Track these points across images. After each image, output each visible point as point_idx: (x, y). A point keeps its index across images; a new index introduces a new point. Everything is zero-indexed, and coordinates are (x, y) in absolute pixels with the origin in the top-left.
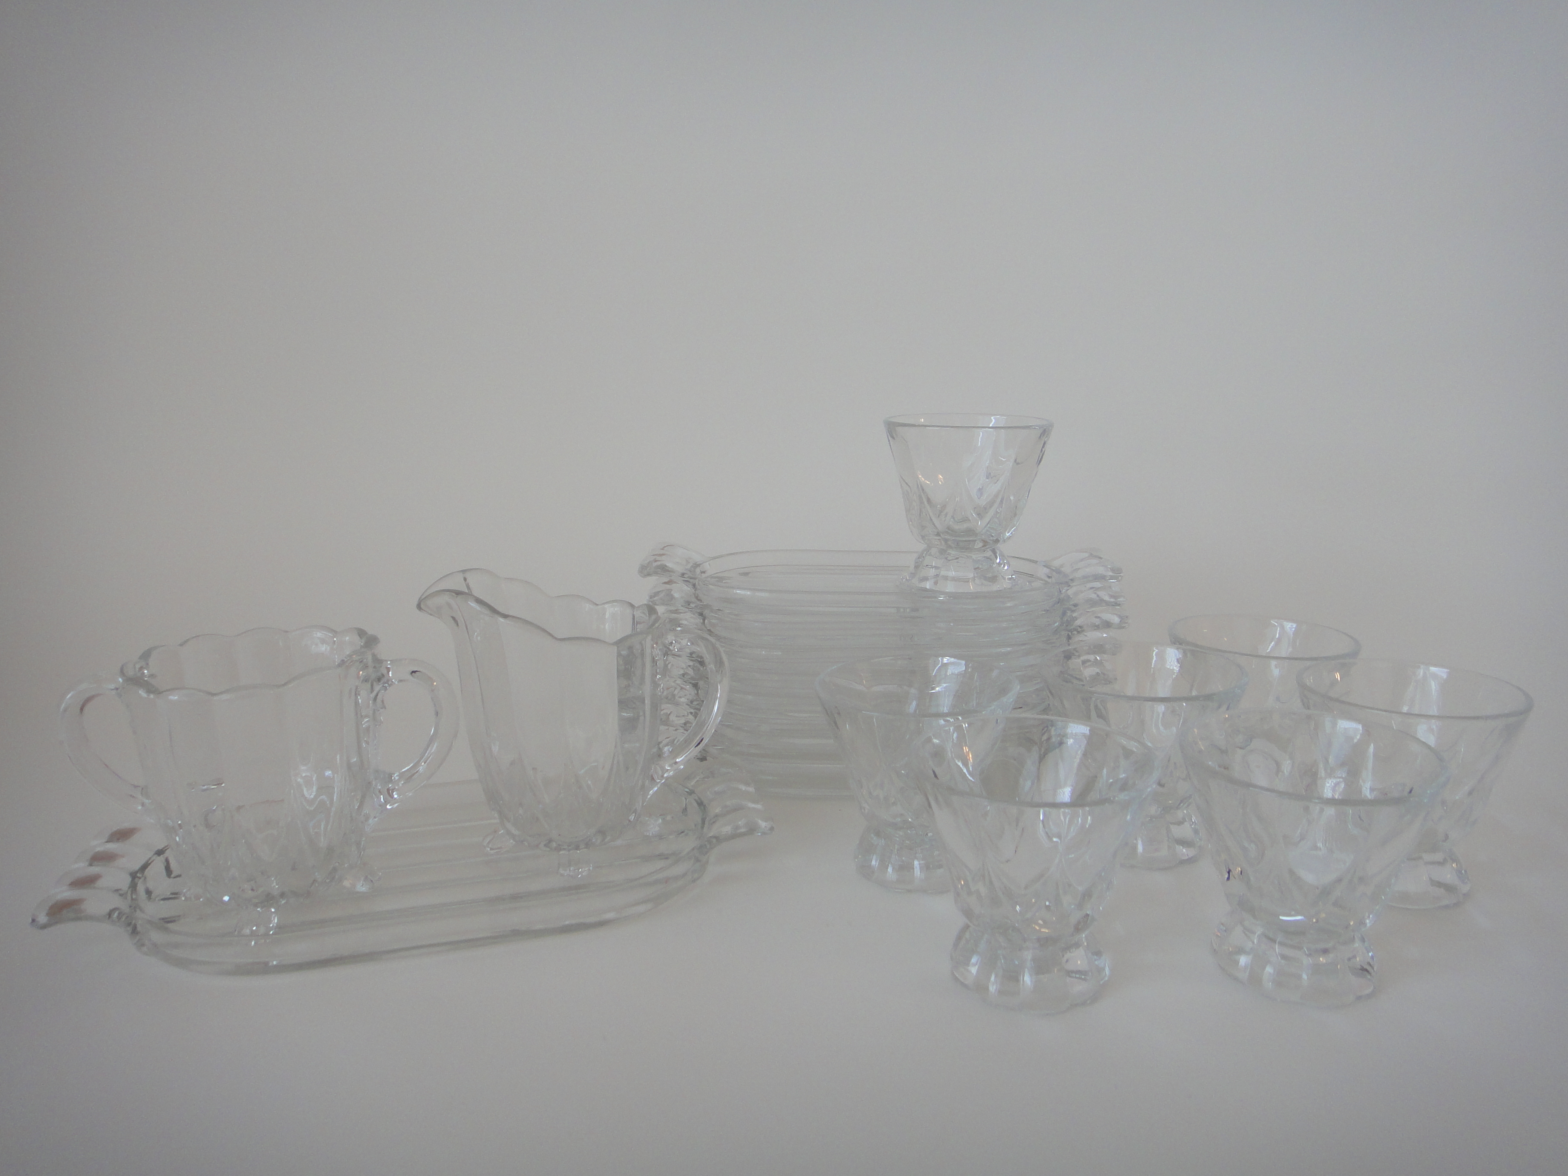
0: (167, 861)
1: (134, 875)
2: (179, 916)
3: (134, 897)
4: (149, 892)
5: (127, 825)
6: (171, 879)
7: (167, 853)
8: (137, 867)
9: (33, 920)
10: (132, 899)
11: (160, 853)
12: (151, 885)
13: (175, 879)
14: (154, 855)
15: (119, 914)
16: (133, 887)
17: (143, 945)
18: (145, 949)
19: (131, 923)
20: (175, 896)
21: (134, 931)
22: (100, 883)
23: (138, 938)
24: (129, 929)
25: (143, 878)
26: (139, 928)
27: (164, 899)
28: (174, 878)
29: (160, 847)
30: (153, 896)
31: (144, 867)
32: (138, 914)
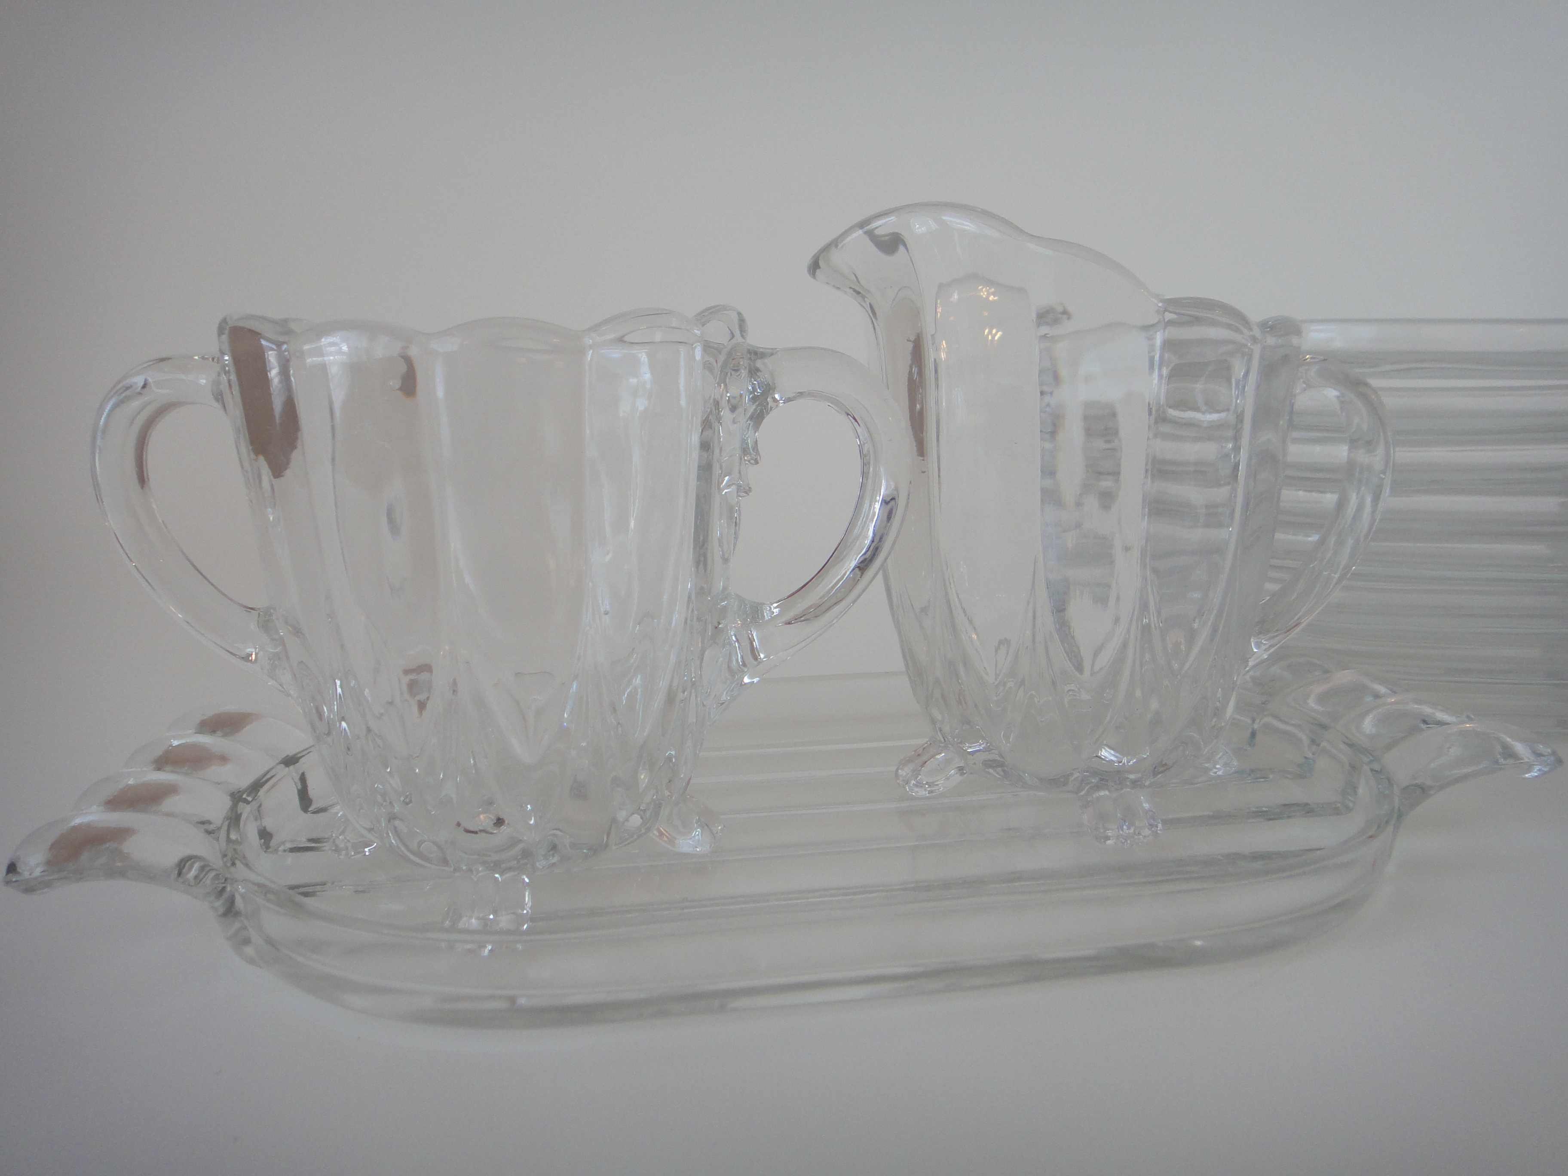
0: (303, 779)
1: (237, 798)
2: (324, 884)
3: (233, 836)
4: (265, 835)
5: (231, 707)
6: (309, 814)
7: (304, 765)
8: (245, 782)
9: (12, 868)
10: (229, 840)
11: (290, 761)
12: (269, 823)
13: (315, 815)
14: (278, 764)
15: (202, 868)
16: (234, 819)
17: (247, 941)
18: (249, 950)
19: (224, 889)
20: (313, 845)
21: (230, 911)
22: (170, 804)
23: (237, 925)
24: (218, 903)
25: (255, 805)
26: (239, 903)
27: (292, 850)
28: (314, 813)
29: (291, 752)
30: (273, 843)
31: (256, 786)
32: (240, 870)
